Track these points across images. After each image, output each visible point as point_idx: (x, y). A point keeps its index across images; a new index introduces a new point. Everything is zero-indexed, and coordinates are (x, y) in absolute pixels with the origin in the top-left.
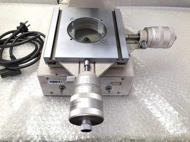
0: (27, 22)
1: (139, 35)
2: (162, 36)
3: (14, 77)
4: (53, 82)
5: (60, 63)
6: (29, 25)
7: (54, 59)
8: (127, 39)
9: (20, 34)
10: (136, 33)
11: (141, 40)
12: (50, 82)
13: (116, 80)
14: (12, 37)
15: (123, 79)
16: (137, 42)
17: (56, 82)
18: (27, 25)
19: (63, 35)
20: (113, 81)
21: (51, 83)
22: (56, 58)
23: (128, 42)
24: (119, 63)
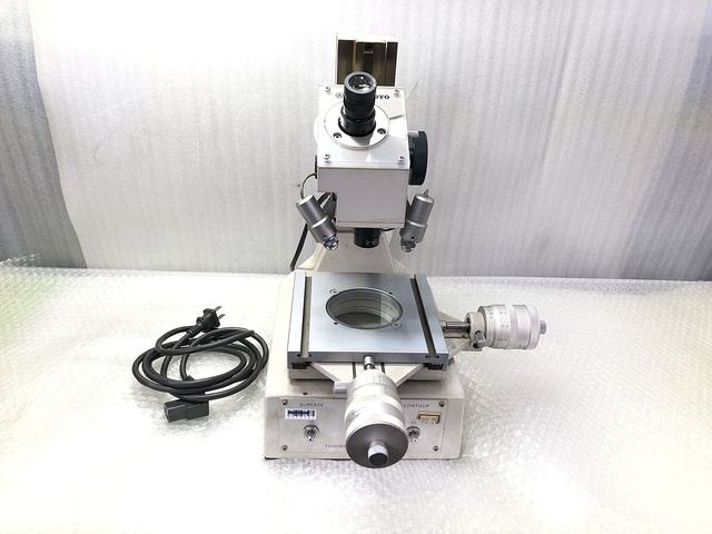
0: (219, 308)
1: (468, 321)
2: (514, 321)
3: (193, 421)
4: (296, 413)
5: (316, 365)
6: (222, 316)
7: (305, 356)
8: (445, 329)
9: (201, 334)
10: (463, 319)
11: (473, 331)
12: (289, 412)
13: (427, 409)
14: (185, 341)
15: (442, 406)
16: (466, 335)
17: (301, 413)
18: (218, 313)
19: (321, 320)
20: (423, 410)
21: (291, 416)
22: (310, 354)
23: (447, 335)
24: (429, 366)
